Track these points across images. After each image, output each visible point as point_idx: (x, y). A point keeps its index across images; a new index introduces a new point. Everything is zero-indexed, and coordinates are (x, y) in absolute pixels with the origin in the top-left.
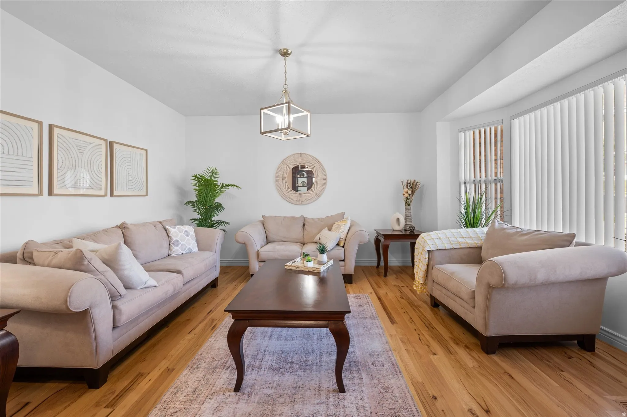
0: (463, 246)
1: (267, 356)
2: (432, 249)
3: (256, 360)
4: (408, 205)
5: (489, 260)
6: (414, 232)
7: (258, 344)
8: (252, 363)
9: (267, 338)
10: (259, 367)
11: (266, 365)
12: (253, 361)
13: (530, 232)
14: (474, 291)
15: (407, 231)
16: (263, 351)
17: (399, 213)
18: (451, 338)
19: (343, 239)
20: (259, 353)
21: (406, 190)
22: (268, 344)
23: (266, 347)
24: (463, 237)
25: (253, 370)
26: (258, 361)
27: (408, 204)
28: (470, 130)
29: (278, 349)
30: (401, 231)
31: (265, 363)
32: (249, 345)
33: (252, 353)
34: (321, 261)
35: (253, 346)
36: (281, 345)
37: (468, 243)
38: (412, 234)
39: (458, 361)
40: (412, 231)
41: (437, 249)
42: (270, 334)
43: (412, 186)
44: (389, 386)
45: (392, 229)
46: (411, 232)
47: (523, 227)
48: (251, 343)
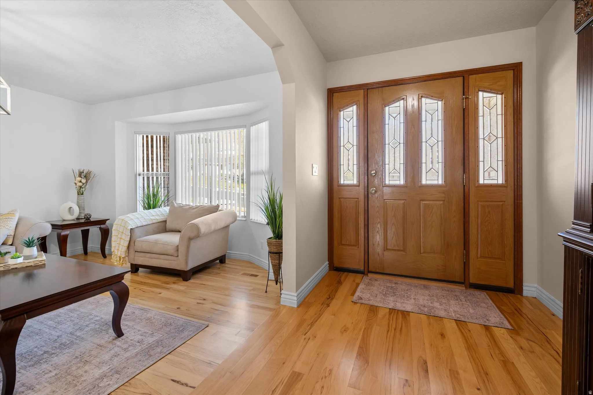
0: (154, 221)
2: (134, 227)
4: (80, 193)
5: (190, 223)
6: (90, 220)
13: (197, 207)
14: (178, 246)
15: (83, 220)
17: (72, 202)
18: (162, 283)
19: (11, 235)
21: (79, 179)
24: (153, 216)
27: (82, 193)
28: (141, 134)
30: (73, 220)
34: (31, 255)
37: (157, 219)
38: (89, 221)
39: (175, 290)
40: (88, 219)
41: (137, 226)
43: (85, 175)
44: (149, 317)
45: (62, 219)
46: (86, 219)
47: (192, 204)
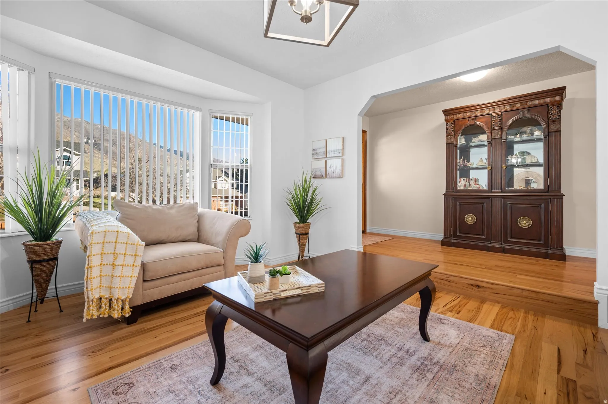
1: (387, 357)
3: (401, 357)
7: (391, 377)
8: (407, 357)
9: (373, 381)
10: (400, 349)
11: (392, 348)
12: (405, 358)
16: (389, 365)
20: (394, 364)
22: (377, 370)
23: (381, 367)
25: (408, 350)
26: (399, 356)
29: (368, 359)
31: (393, 350)
32: (404, 382)
33: (404, 368)
35: (399, 378)
36: (362, 362)
42: (364, 387)
48: (401, 385)
